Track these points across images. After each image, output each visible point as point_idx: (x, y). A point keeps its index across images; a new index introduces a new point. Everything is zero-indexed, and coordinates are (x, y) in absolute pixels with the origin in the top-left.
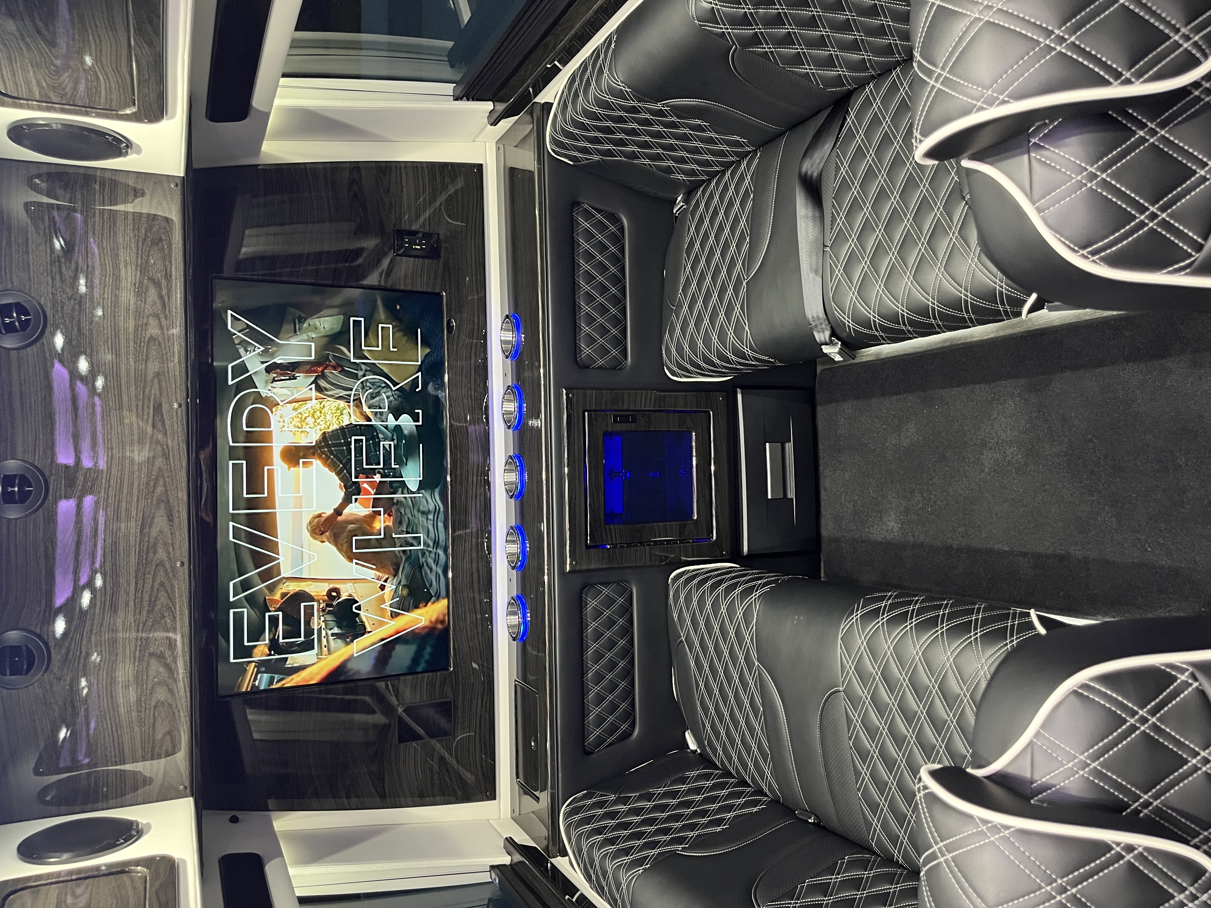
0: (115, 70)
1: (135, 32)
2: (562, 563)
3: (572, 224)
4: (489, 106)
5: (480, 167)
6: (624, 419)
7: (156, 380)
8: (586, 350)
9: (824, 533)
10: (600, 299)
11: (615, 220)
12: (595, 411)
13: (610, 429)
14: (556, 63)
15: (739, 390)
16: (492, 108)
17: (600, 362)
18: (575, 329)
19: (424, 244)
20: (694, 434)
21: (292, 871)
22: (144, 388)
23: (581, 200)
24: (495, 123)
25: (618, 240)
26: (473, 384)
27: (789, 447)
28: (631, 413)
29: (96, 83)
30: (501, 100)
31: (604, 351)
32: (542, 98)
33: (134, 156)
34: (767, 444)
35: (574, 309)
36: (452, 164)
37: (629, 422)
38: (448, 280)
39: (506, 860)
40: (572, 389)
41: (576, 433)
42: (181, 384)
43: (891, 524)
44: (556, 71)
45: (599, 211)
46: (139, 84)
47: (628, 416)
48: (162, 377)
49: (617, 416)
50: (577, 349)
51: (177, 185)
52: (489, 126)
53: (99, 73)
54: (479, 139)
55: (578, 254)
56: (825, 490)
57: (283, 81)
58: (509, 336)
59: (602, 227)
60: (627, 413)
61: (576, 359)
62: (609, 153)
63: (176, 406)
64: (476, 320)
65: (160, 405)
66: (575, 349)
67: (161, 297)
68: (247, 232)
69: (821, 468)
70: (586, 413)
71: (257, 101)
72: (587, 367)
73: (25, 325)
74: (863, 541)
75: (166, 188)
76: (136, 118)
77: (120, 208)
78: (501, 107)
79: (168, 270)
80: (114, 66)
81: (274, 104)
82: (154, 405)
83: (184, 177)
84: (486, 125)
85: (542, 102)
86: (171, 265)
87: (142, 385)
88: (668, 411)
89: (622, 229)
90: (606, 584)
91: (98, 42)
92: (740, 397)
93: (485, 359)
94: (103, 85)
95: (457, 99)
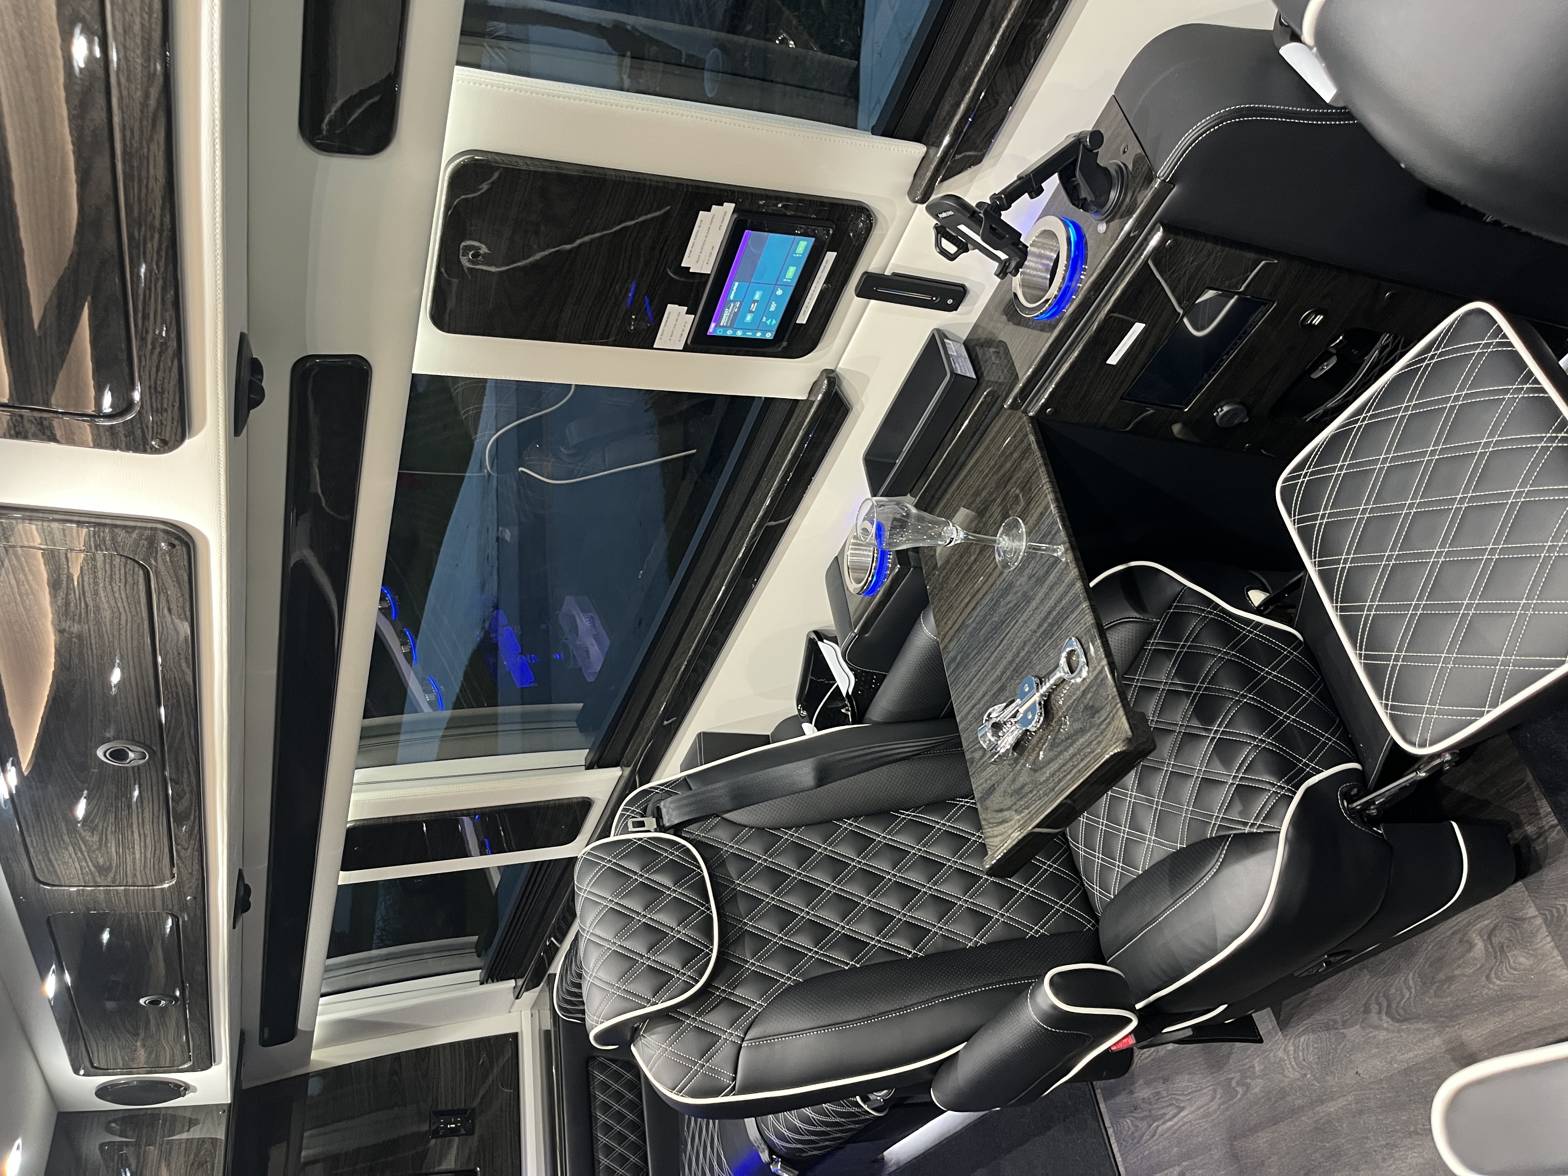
3: (588, 1078)
5: (515, 1036)
10: (619, 1149)
16: (514, 984)
19: (459, 1122)
24: (519, 997)
30: (521, 977)
33: (192, 1094)
35: (593, 1164)
36: (489, 1038)
38: (482, 1154)
44: (556, 947)
46: (194, 1050)
51: (224, 1112)
52: (515, 1000)
54: (514, 1009)
55: (595, 1108)
59: (617, 1077)
71: (302, 1024)
75: (215, 1116)
76: (192, 1069)
77: (177, 1137)
78: (522, 982)
81: (318, 1022)
83: (230, 1103)
84: (512, 1000)
95: (482, 983)
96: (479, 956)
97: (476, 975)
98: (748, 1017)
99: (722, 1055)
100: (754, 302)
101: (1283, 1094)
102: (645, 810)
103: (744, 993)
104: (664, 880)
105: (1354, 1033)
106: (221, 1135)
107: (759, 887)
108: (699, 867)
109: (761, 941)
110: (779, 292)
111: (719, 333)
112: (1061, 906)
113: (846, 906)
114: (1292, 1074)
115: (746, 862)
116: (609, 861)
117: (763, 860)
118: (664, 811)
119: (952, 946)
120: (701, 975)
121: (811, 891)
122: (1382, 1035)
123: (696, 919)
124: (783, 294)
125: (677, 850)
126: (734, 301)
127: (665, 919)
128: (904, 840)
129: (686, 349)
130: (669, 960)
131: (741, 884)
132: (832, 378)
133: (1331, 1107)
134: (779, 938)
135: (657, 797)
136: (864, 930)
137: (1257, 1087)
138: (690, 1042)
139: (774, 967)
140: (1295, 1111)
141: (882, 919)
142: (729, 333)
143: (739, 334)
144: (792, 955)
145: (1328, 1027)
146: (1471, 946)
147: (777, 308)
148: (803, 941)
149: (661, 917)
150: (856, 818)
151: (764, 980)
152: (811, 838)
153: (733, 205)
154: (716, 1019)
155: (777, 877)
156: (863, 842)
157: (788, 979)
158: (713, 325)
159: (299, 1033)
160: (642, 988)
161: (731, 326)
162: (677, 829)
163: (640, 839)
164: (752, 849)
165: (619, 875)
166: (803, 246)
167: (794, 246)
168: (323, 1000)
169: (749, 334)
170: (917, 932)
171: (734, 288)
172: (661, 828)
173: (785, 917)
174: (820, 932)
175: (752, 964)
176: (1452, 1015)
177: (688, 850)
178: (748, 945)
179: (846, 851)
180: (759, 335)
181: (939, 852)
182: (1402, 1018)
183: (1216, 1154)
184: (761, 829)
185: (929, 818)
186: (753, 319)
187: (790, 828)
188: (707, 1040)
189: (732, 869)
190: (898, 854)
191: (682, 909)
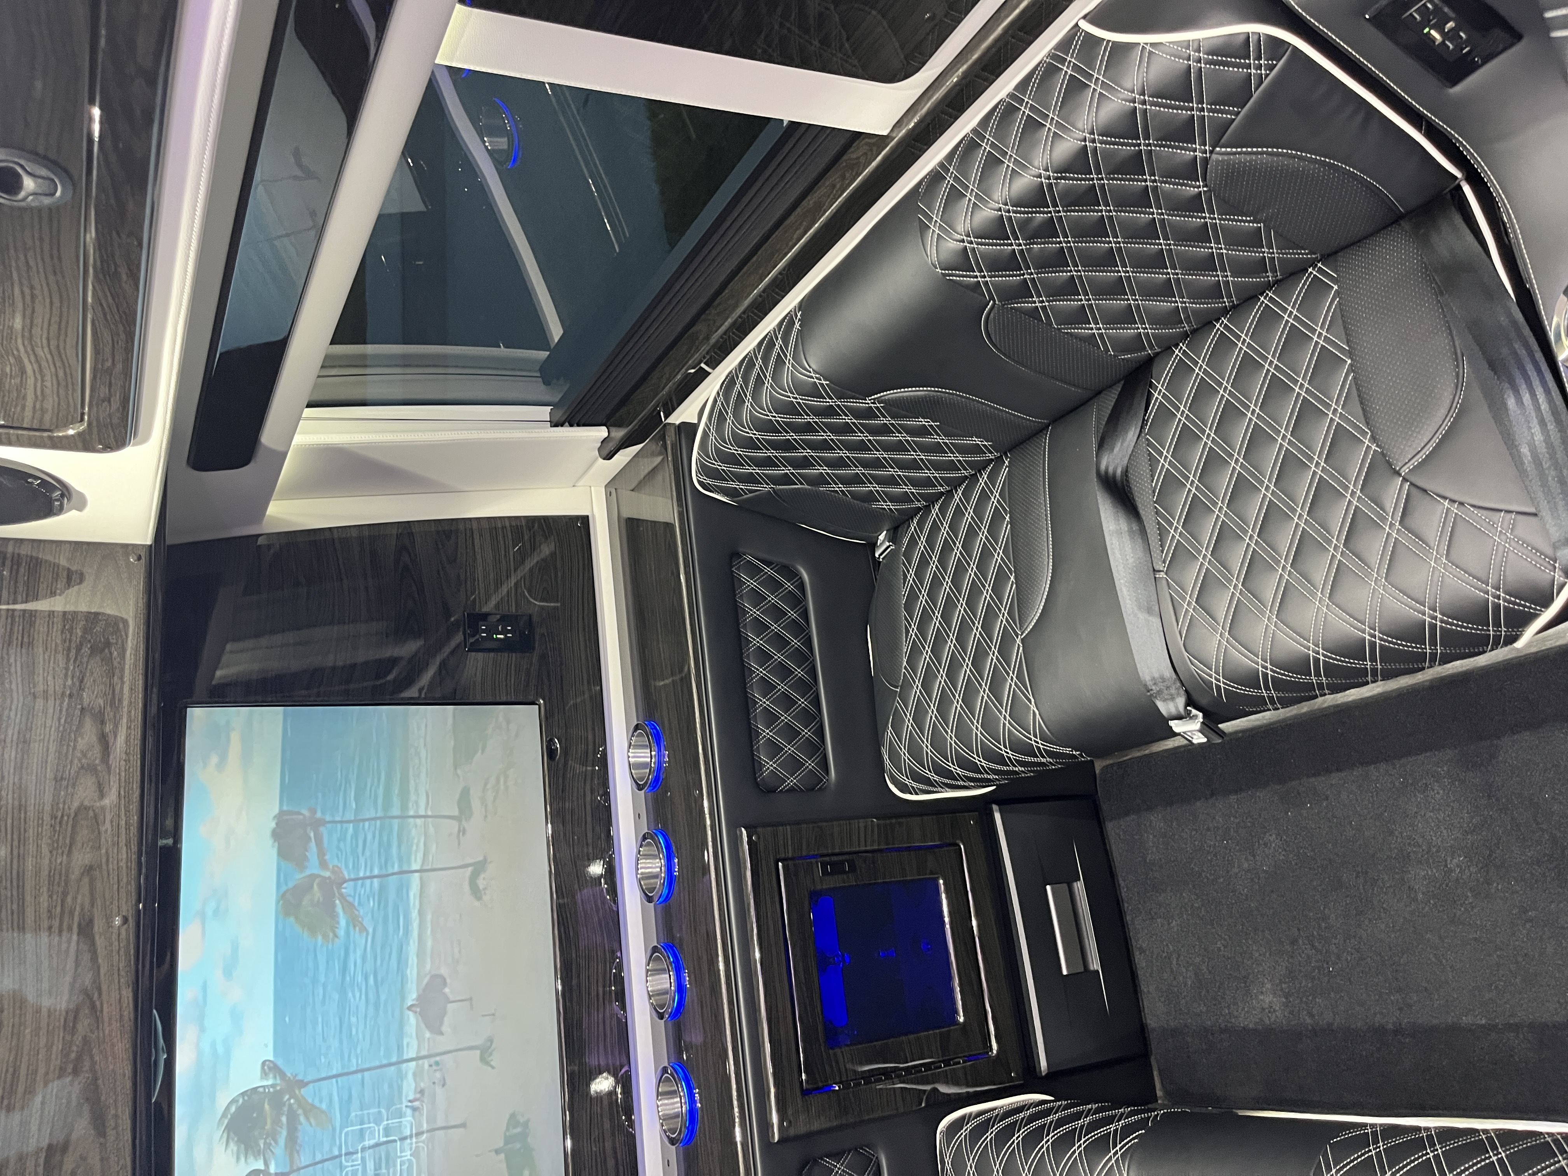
0: (55, 353)
1: (96, 276)
2: (765, 1128)
3: (732, 585)
4: (602, 432)
5: (585, 520)
6: (837, 869)
7: (86, 880)
8: (769, 765)
9: (1151, 1022)
10: (782, 687)
11: (792, 574)
12: (792, 859)
13: (819, 887)
14: (703, 365)
15: (995, 807)
16: (606, 434)
17: (792, 781)
18: (750, 734)
19: (509, 632)
20: (941, 881)
22: (65, 894)
23: (741, 550)
24: (609, 457)
25: (797, 600)
26: (590, 835)
27: (1079, 887)
28: (847, 857)
29: (18, 380)
30: (619, 425)
31: (794, 765)
32: (676, 418)
33: (74, 513)
34: (1048, 888)
35: (747, 704)
36: (546, 518)
37: (845, 872)
38: (546, 681)
40: (755, 827)
41: (768, 898)
42: (129, 883)
43: (1267, 999)
44: (703, 375)
45: (768, 563)
46: (94, 378)
47: (842, 863)
48: (97, 873)
49: (828, 863)
50: (756, 765)
51: (139, 558)
52: (601, 460)
53: (26, 361)
54: (581, 483)
55: (745, 626)
56: (1142, 951)
57: (308, 412)
58: (645, 756)
59: (775, 585)
60: (840, 858)
61: (756, 779)
62: (786, 480)
63: (117, 921)
64: (590, 737)
65: (91, 922)
66: (754, 766)
68: (229, 647)
69: (1128, 918)
70: (780, 864)
71: (269, 436)
72: (773, 791)
74: (1222, 1031)
75: (121, 563)
76: (84, 444)
77: (41, 605)
78: (619, 433)
79: (117, 691)
80: (53, 343)
81: (293, 443)
82: (79, 925)
83: (151, 546)
84: (596, 459)
85: (677, 423)
86: (123, 683)
87: (61, 890)
88: (899, 850)
89: (801, 586)
90: (837, 1155)
91: (28, 298)
92: (997, 816)
93: (607, 795)
94: (31, 381)
95: (556, 425)
96: (547, 383)
97: (545, 412)
159: (260, 455)
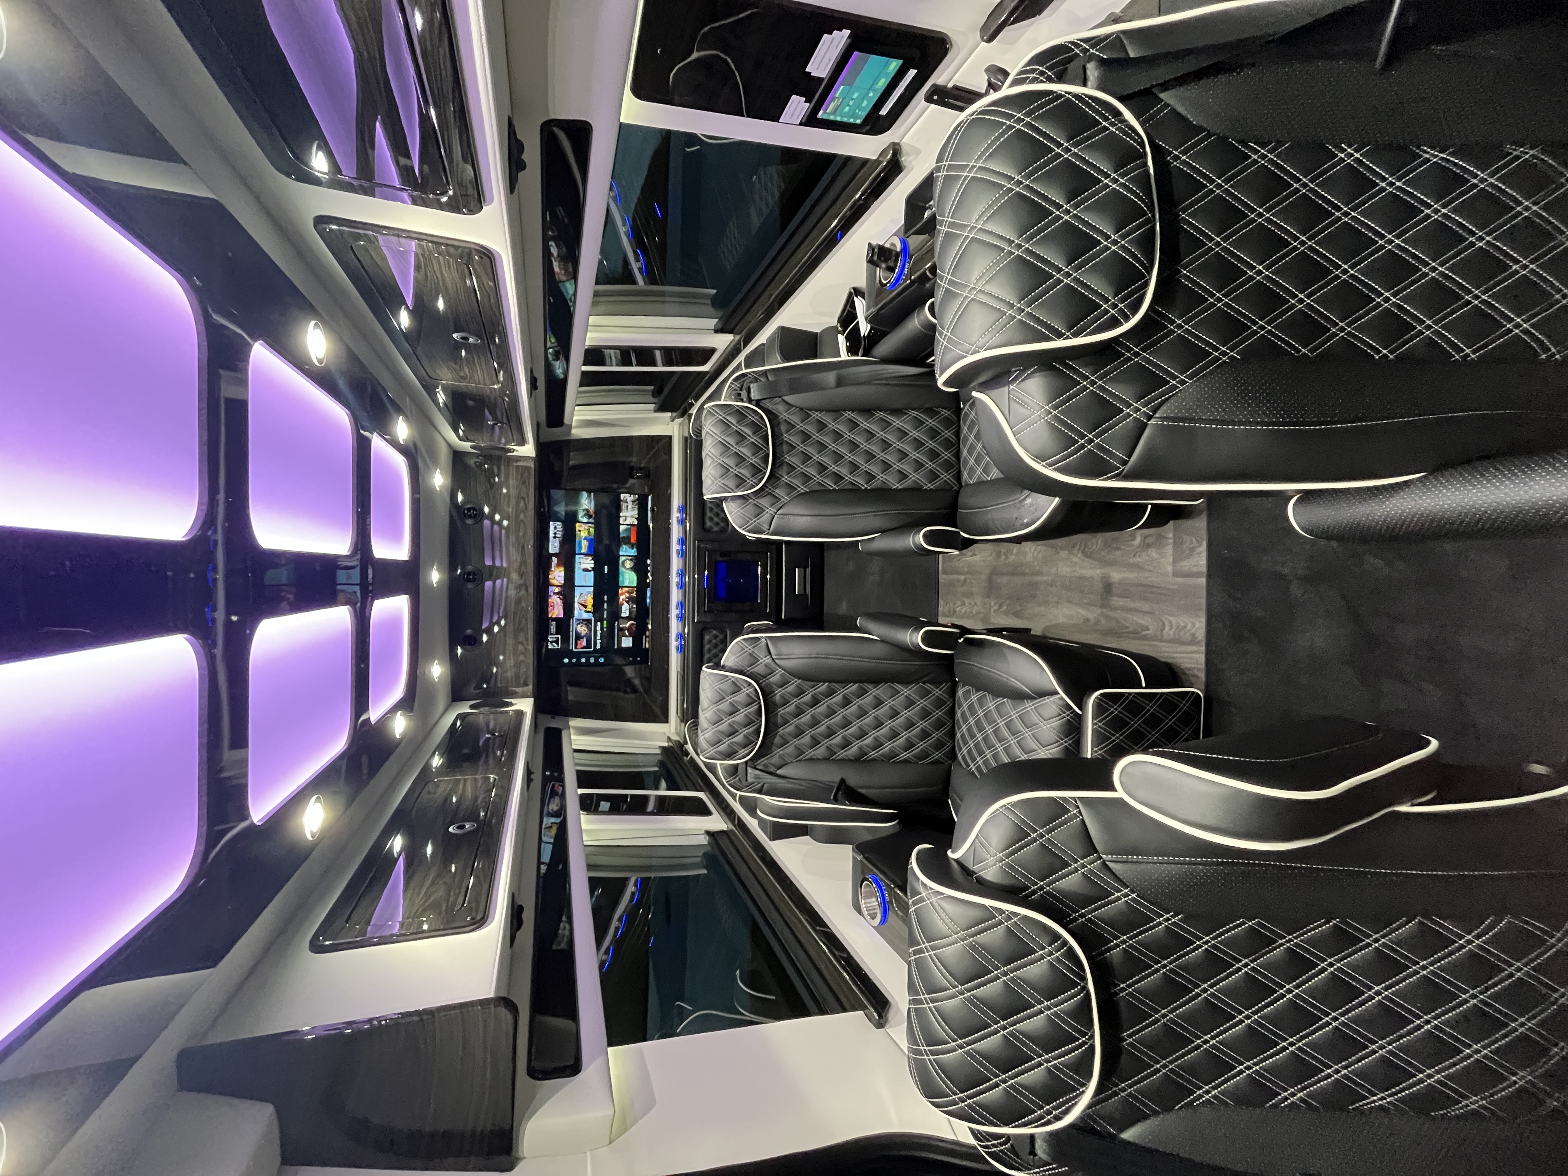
2: (694, 619)
4: (669, 414)
5: (669, 436)
6: (725, 555)
8: (708, 524)
9: (825, 610)
12: (711, 552)
13: (718, 560)
15: (783, 544)
16: (671, 415)
17: (716, 529)
18: (704, 514)
19: (642, 472)
20: (760, 562)
21: (573, 737)
24: (673, 421)
27: (808, 570)
28: (729, 553)
30: (674, 412)
31: (717, 524)
34: (797, 568)
36: (655, 436)
37: (728, 556)
39: (666, 744)
40: (701, 542)
43: (844, 607)
44: (693, 404)
49: (721, 554)
50: (705, 523)
54: (668, 426)
56: (826, 590)
60: (727, 553)
61: (704, 528)
67: (525, 504)
69: (824, 581)
70: (707, 553)
71: (566, 420)
72: (709, 532)
73: (475, 515)
75: (529, 462)
78: (675, 414)
81: (574, 419)
83: (535, 457)
84: (670, 421)
88: (747, 551)
90: (714, 629)
95: (655, 412)
96: (654, 397)
98: (778, 505)
99: (766, 517)
100: (852, 99)
101: (1022, 565)
102: (742, 386)
103: (778, 492)
104: (747, 431)
105: (1064, 554)
106: (533, 466)
107: (795, 440)
108: (766, 427)
109: (792, 468)
110: (871, 95)
111: (825, 117)
112: (946, 476)
113: (838, 457)
114: (1029, 558)
115: (791, 426)
116: (721, 414)
117: (800, 426)
118: (752, 390)
119: (884, 486)
120: (760, 482)
121: (822, 447)
122: (1075, 559)
123: (761, 454)
124: (874, 96)
125: (757, 415)
126: (839, 98)
127: (746, 451)
128: (874, 428)
129: (801, 124)
130: (745, 472)
131: (786, 437)
132: (896, 149)
133: (1040, 578)
134: (802, 468)
135: (749, 380)
136: (844, 471)
137: (1012, 558)
138: (750, 508)
139: (796, 482)
140: (1024, 574)
141: (854, 467)
142: (832, 118)
143: (838, 119)
144: (806, 478)
145: (1053, 547)
146: (1134, 539)
147: (867, 105)
148: (812, 471)
149: (744, 450)
150: (853, 411)
151: (791, 488)
152: (826, 418)
153: (850, 31)
154: (764, 502)
155: (806, 437)
156: (853, 425)
157: (802, 489)
158: (821, 112)
159: (565, 424)
160: (731, 483)
161: (834, 112)
162: (758, 403)
163: (738, 406)
164: (795, 419)
165: (726, 425)
166: (895, 65)
167: (887, 65)
168: (577, 408)
169: (845, 120)
170: (870, 477)
171: (839, 90)
172: (750, 401)
173: (807, 458)
174: (822, 468)
175: (786, 478)
176: (1111, 564)
177: (761, 417)
178: (785, 468)
179: (842, 428)
180: (852, 121)
181: (891, 438)
182: (1087, 555)
183: (984, 577)
184: (801, 409)
185: (891, 418)
186: (850, 110)
187: (817, 411)
188: (758, 511)
189: (783, 428)
190: (870, 435)
191: (756, 449)
